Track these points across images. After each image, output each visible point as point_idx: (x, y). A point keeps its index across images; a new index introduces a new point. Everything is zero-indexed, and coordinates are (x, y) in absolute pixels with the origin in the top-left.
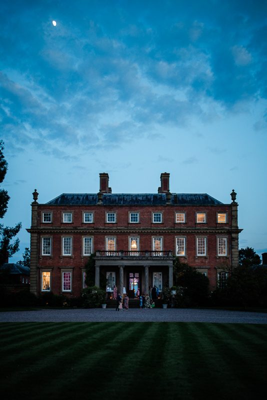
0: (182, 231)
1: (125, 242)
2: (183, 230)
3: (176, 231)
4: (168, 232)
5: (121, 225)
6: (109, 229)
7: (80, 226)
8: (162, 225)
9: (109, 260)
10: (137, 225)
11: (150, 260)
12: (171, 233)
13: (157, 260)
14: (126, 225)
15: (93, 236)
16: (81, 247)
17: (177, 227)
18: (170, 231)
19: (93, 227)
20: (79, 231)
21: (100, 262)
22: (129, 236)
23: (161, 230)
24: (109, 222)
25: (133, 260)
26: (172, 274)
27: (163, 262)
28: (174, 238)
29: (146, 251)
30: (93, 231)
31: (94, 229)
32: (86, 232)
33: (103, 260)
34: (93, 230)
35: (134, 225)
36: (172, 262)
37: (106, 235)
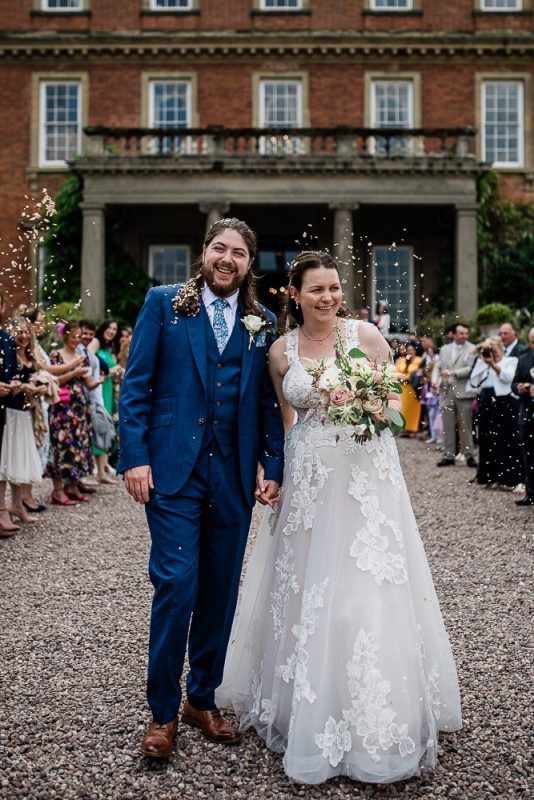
0: (510, 47)
1: (236, 103)
2: (516, 40)
3: (480, 48)
4: (444, 52)
5: (218, 22)
6: (159, 40)
7: (26, 26)
8: (412, 22)
9: (152, 173)
10: (295, 22)
11: (363, 172)
12: (458, 60)
13: (396, 172)
14: (242, 19)
15: (84, 76)
16: (27, 126)
17: (484, 29)
18: (451, 48)
19: (86, 31)
20: (15, 48)
21: (109, 183)
22: (256, 76)
23: (409, 40)
24: (160, 8)
25: (274, 174)
26: (473, 250)
27: (429, 184)
28: (472, 83)
29: (340, 133)
30: (85, 48)
31: (90, 40)
32: (50, 52)
33: (119, 172)
34: (81, 41)
35: (280, 22)
36: (471, 185)
37: (144, 67)
